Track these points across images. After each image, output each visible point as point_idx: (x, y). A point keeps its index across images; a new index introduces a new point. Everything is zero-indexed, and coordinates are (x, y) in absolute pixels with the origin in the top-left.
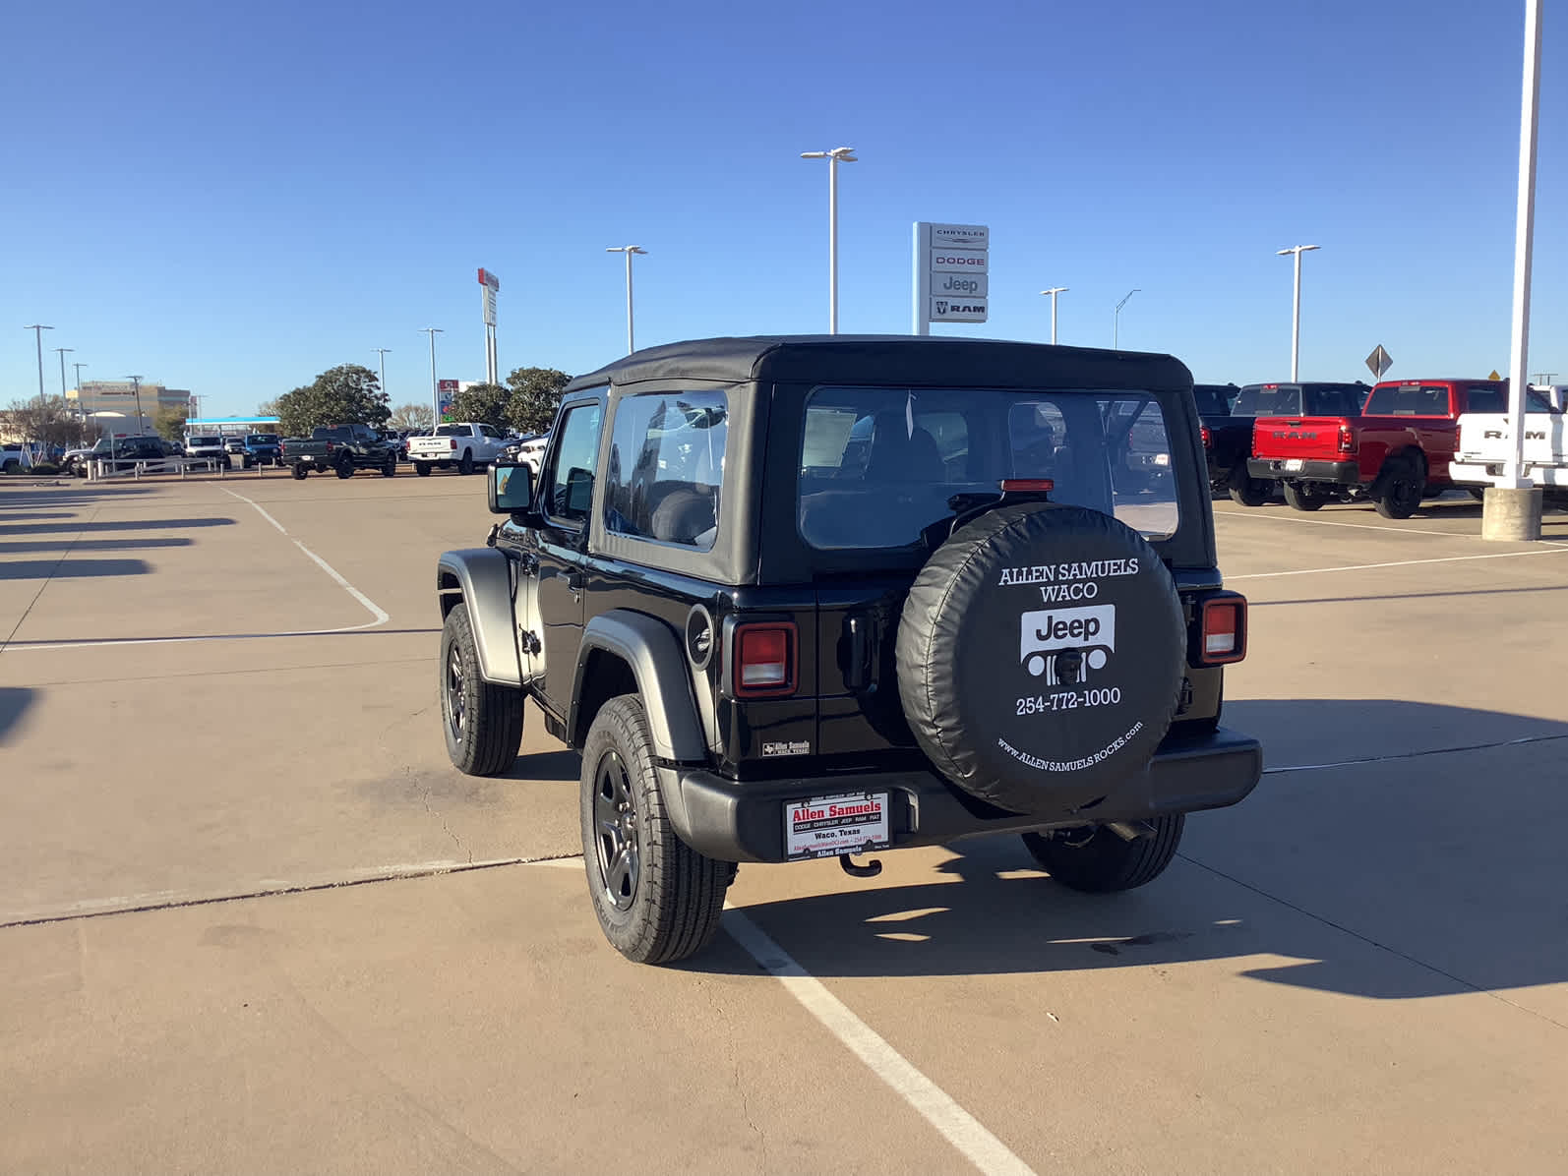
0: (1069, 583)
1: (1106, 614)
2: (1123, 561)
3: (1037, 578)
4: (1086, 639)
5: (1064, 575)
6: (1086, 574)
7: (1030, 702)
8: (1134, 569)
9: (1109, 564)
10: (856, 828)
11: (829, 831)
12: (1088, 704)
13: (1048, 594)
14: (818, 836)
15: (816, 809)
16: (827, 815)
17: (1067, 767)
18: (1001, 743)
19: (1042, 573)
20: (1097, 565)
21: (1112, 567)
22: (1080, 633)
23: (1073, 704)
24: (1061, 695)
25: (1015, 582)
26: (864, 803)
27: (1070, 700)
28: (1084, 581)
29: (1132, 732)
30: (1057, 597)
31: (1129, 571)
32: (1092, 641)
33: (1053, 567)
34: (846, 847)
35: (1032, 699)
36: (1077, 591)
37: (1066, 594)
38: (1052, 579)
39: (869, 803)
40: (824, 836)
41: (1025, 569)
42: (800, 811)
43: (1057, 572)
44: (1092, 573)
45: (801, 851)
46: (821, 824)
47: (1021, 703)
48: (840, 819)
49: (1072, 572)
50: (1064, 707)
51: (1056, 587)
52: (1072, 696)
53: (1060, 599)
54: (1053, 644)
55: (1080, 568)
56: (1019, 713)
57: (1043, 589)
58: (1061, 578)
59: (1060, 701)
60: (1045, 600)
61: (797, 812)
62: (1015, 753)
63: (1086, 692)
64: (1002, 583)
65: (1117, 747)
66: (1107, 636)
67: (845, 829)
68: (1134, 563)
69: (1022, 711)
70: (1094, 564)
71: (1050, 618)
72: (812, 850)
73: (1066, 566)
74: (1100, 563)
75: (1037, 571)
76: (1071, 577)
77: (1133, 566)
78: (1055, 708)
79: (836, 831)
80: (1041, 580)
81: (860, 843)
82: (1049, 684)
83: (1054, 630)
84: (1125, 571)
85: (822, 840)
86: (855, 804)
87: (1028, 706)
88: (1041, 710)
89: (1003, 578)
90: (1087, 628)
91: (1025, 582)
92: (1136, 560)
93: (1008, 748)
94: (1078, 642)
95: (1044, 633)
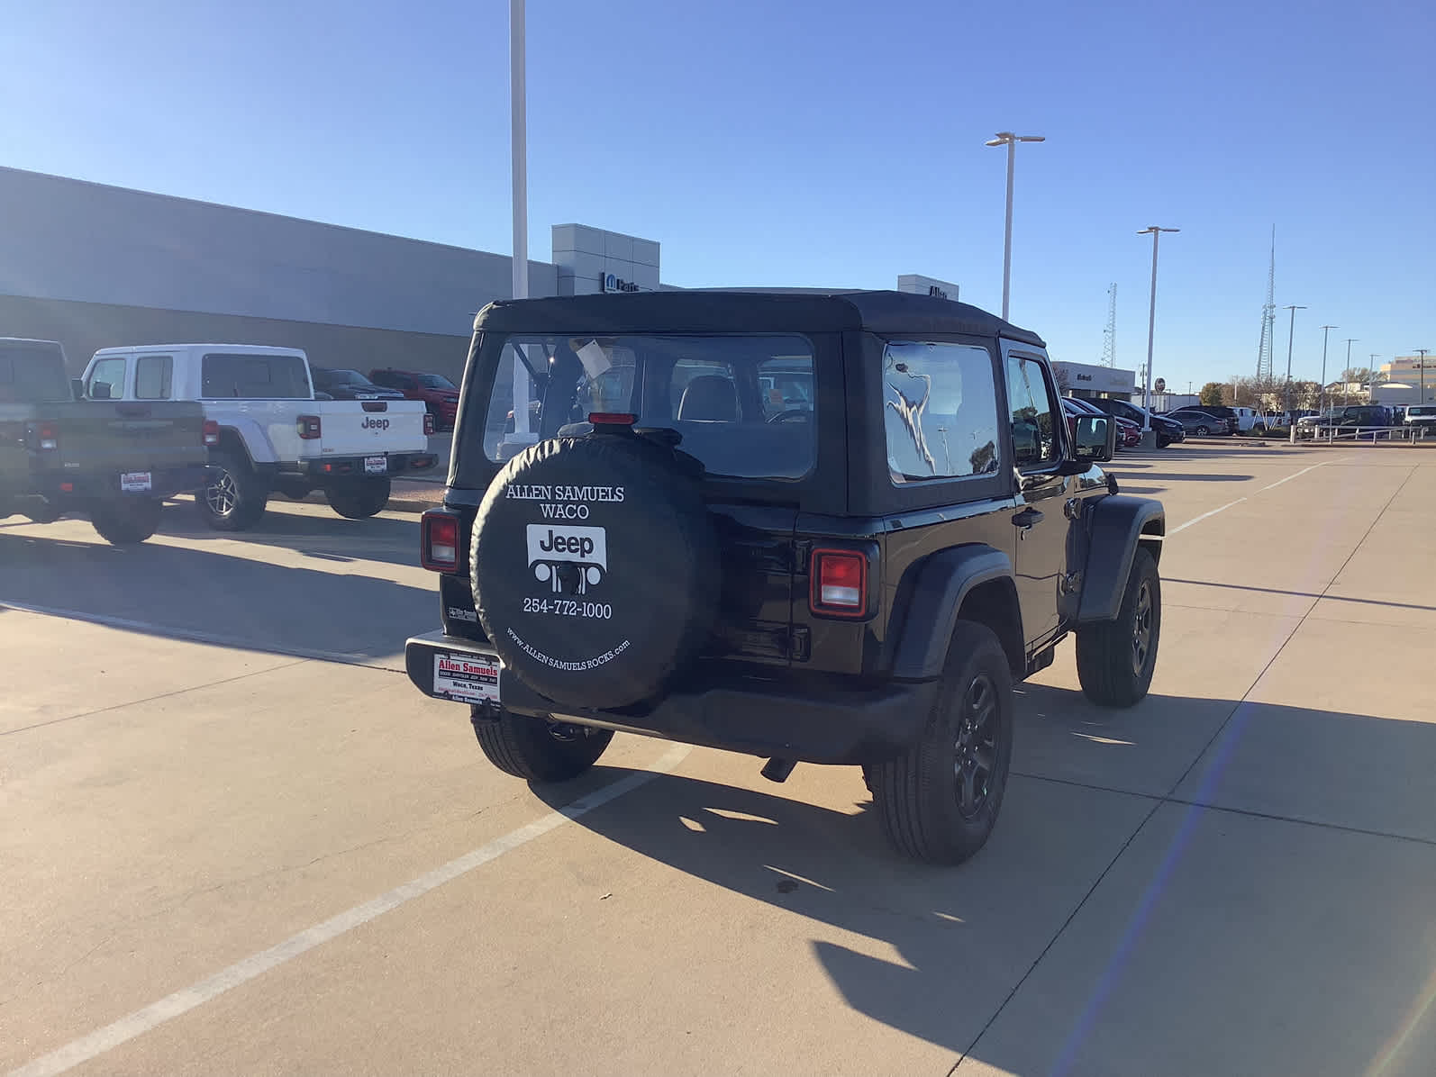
0: (565, 503)
1: (598, 535)
2: (610, 489)
3: (537, 495)
4: (583, 556)
5: (560, 496)
6: (578, 497)
7: (536, 602)
8: (620, 498)
9: (598, 490)
10: (481, 685)
11: (464, 683)
12: (585, 615)
13: (547, 510)
14: (455, 684)
15: (455, 663)
16: (462, 670)
17: (563, 666)
18: (510, 631)
19: (541, 491)
20: (587, 490)
21: (601, 494)
22: (576, 550)
23: (573, 612)
24: (564, 602)
25: (519, 497)
26: (486, 667)
27: (570, 607)
28: (578, 503)
29: (621, 649)
30: (554, 514)
31: (616, 499)
32: (588, 559)
33: (549, 487)
34: (473, 699)
35: (538, 600)
36: (571, 512)
37: (562, 512)
38: (549, 498)
39: (489, 668)
40: (459, 685)
41: (526, 487)
42: (444, 661)
43: (554, 493)
44: (583, 497)
45: (443, 692)
46: (458, 675)
47: (528, 601)
48: (470, 675)
49: (567, 494)
50: (565, 613)
51: (553, 506)
52: (573, 605)
53: (557, 516)
54: (554, 555)
55: (573, 491)
56: (525, 610)
57: (542, 505)
58: (557, 498)
59: (562, 607)
60: (545, 516)
61: (442, 661)
62: (520, 643)
63: (584, 604)
64: (508, 497)
65: (607, 659)
66: (599, 555)
67: (473, 684)
68: (620, 491)
69: (528, 608)
70: (584, 488)
71: (551, 532)
72: (450, 693)
73: (561, 488)
74: (590, 488)
75: (537, 489)
76: (566, 498)
77: (620, 494)
78: (557, 612)
79: (467, 684)
80: (540, 498)
81: (482, 698)
82: (554, 590)
83: (555, 543)
84: (613, 497)
85: (457, 688)
86: (480, 666)
87: (533, 606)
88: (545, 612)
89: (509, 493)
90: (583, 546)
91: (526, 497)
92: (622, 489)
93: (515, 637)
94: (576, 558)
95: (547, 544)
